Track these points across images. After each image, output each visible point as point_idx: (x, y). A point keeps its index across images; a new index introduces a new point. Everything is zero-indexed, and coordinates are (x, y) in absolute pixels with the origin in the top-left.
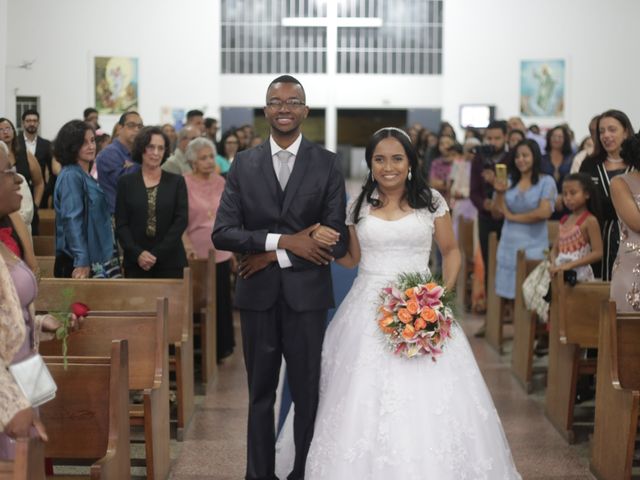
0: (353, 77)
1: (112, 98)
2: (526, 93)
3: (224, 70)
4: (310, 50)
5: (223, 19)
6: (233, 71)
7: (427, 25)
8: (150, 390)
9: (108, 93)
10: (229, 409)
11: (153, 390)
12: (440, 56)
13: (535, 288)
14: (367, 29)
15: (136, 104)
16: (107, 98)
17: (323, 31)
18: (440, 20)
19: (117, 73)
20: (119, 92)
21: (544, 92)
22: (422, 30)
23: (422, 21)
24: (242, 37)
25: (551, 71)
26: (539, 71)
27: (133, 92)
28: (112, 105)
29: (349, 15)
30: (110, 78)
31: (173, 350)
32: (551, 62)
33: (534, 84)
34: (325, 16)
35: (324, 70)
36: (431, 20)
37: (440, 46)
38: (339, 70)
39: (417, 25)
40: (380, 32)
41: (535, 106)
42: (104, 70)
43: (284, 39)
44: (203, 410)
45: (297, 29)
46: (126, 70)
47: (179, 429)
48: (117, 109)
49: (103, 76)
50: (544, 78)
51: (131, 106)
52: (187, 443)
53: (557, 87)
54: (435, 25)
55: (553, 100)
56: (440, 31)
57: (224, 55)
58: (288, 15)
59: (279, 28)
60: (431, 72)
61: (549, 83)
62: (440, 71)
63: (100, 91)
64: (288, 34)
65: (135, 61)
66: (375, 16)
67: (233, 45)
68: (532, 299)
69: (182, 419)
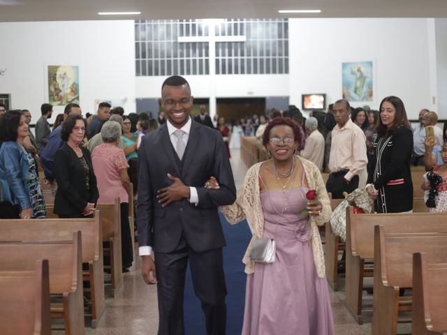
0: (227, 76)
1: (61, 94)
2: (346, 85)
3: (138, 73)
4: (198, 58)
5: (137, 38)
6: (144, 74)
7: (277, 39)
8: (67, 294)
9: (58, 90)
10: (129, 306)
11: (69, 294)
12: (287, 60)
13: (338, 218)
14: (236, 43)
15: (78, 98)
16: (57, 95)
17: (207, 45)
18: (286, 36)
19: (64, 77)
20: (66, 90)
21: (358, 84)
22: (274, 43)
23: (273, 37)
24: (150, 51)
25: (363, 69)
26: (355, 70)
27: (75, 90)
28: (60, 99)
29: (223, 34)
30: (59, 80)
31: (86, 267)
32: (362, 63)
33: (352, 79)
34: (207, 35)
35: (207, 73)
36: (280, 36)
37: (287, 54)
38: (217, 72)
39: (271, 40)
40: (245, 45)
41: (353, 94)
42: (56, 75)
43: (179, 51)
44: (111, 307)
45: (188, 44)
46: (71, 74)
47: (93, 320)
48: (64, 102)
49: (55, 79)
50: (358, 74)
51: (73, 100)
52: (98, 329)
53: (367, 80)
54: (283, 39)
55: (365, 89)
56: (287, 43)
57: (137, 63)
58: (182, 35)
59: (176, 43)
60: (281, 72)
61: (362, 77)
62: (287, 71)
63: (53, 89)
64: (182, 48)
65: (76, 68)
66: (242, 34)
67: (144, 56)
68: (336, 227)
69: (95, 314)
